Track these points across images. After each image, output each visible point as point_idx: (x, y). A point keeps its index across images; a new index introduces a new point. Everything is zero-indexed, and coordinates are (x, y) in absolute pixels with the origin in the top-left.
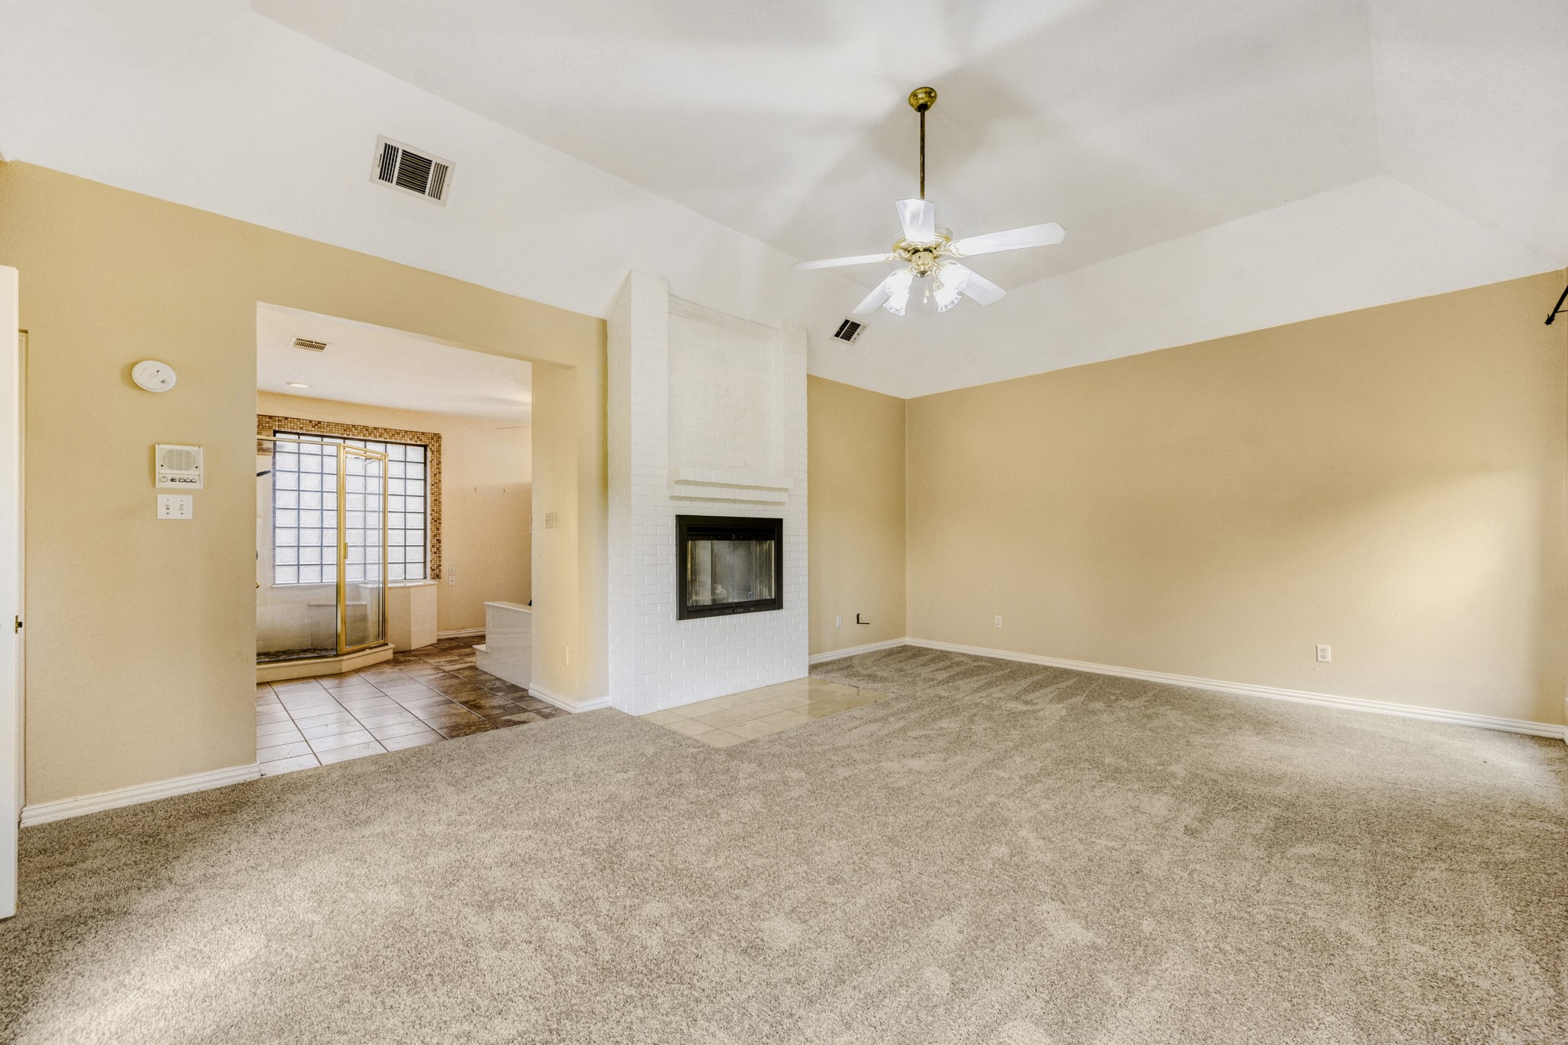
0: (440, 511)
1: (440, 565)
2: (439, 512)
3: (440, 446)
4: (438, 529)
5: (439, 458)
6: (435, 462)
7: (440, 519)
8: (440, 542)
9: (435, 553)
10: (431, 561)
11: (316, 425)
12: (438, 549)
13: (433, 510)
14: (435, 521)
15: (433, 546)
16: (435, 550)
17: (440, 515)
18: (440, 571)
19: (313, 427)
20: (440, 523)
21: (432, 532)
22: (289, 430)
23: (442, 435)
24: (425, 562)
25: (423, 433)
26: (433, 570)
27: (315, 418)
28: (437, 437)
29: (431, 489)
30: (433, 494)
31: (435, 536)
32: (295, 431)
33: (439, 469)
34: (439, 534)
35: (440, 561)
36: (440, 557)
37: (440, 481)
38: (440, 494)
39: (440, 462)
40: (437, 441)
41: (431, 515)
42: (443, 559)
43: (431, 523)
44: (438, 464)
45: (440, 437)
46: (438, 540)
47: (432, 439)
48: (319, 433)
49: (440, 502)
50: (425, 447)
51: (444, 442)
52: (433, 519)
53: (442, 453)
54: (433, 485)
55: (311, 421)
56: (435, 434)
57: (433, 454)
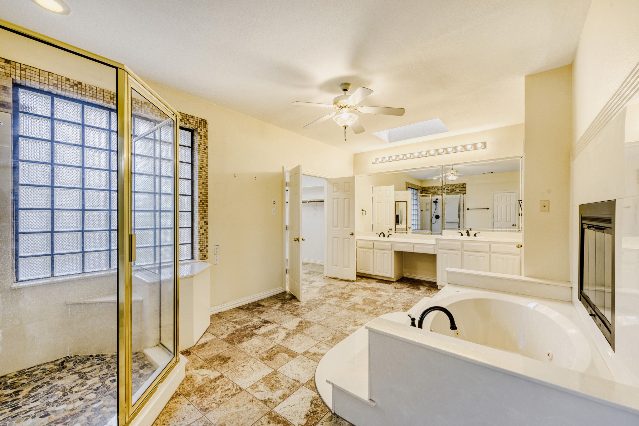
0: (207, 193)
1: (207, 246)
2: (206, 195)
3: (207, 131)
4: (205, 212)
5: (206, 143)
6: (203, 147)
7: (207, 202)
8: (207, 224)
9: (203, 234)
10: (199, 242)
11: (76, 85)
12: (205, 230)
13: (201, 193)
14: (203, 204)
15: (201, 228)
16: (202, 231)
17: (207, 198)
18: (207, 251)
19: (71, 86)
20: (207, 206)
21: (201, 214)
22: (37, 86)
23: (208, 122)
24: (192, 243)
25: (192, 117)
26: (201, 251)
27: (75, 77)
28: (204, 123)
29: (200, 172)
30: (201, 177)
31: (203, 218)
32: (46, 89)
33: (206, 153)
34: (206, 216)
35: (207, 242)
36: (207, 238)
37: (207, 165)
38: (207, 177)
39: (207, 147)
40: (205, 127)
41: (199, 197)
42: (209, 240)
43: (199, 205)
44: (205, 149)
45: (206, 123)
46: (205, 222)
47: (200, 123)
48: (79, 97)
49: (207, 186)
50: (192, 131)
51: (209, 127)
52: (201, 201)
53: (208, 137)
54: (201, 169)
55: (68, 80)
56: (202, 120)
57: (201, 138)
